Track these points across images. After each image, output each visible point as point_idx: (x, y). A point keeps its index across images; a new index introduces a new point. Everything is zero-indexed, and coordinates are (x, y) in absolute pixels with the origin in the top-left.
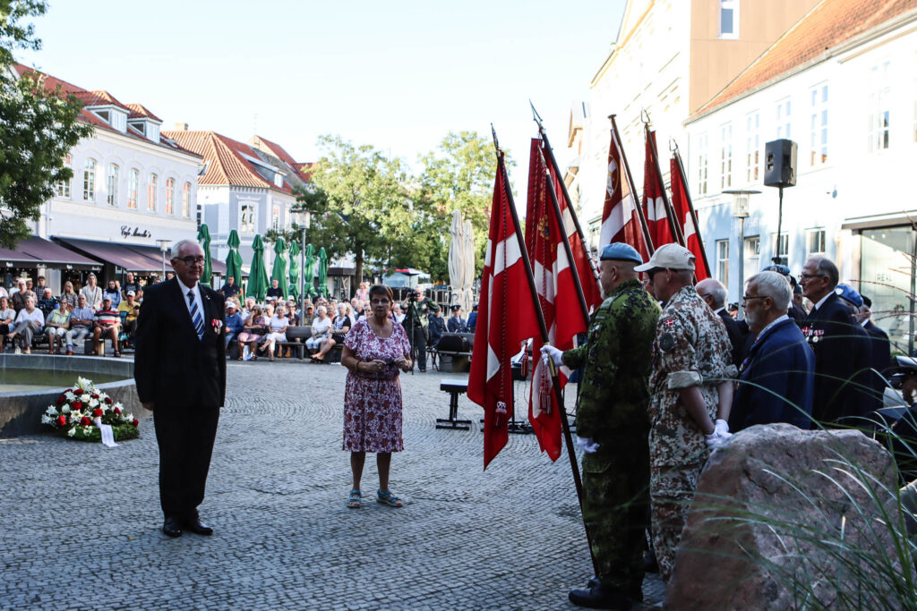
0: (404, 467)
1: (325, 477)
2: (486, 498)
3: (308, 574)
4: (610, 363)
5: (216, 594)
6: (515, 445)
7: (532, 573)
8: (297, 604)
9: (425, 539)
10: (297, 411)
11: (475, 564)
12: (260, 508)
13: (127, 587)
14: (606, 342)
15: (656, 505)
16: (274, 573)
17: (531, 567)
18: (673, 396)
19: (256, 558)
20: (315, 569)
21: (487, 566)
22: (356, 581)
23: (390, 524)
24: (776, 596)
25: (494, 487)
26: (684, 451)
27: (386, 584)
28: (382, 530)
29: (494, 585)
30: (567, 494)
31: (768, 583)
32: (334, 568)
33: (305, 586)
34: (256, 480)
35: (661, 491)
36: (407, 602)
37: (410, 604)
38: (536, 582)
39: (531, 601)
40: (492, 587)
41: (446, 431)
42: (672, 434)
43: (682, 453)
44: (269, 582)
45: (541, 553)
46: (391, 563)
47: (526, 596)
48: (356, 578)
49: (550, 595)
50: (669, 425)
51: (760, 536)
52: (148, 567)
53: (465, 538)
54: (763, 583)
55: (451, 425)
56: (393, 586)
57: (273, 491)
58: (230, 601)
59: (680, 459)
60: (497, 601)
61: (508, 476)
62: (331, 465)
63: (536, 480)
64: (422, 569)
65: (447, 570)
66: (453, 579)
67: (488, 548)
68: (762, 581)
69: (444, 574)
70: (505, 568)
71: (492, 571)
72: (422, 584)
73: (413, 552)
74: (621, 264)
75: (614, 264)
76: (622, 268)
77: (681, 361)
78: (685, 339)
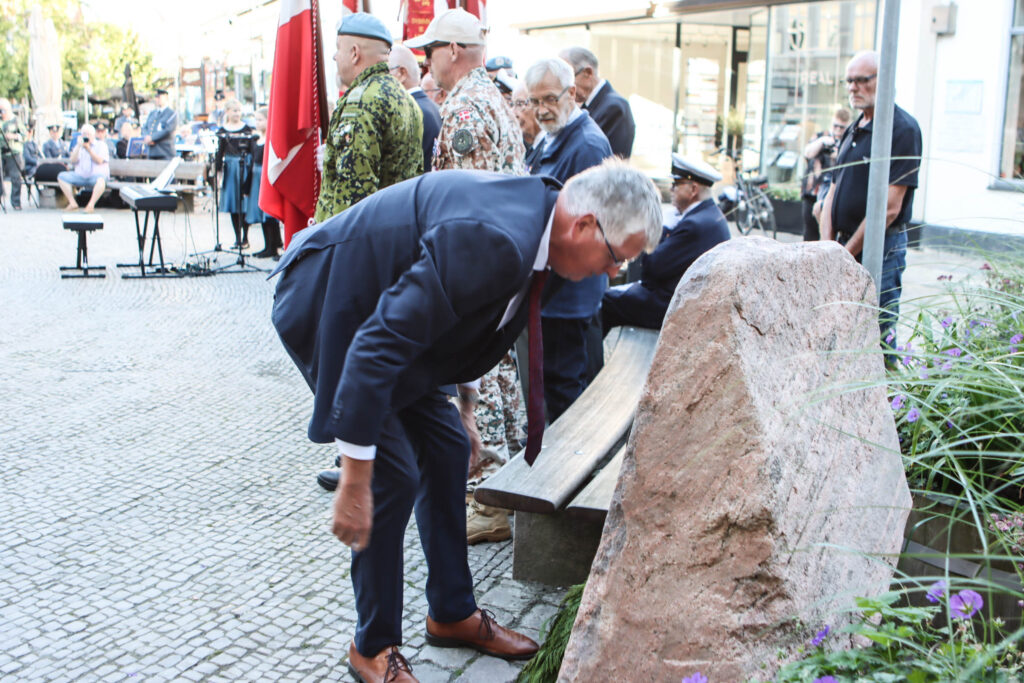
0: (36, 332)
2: (159, 362)
4: (372, 175)
6: (171, 291)
7: (256, 455)
9: (100, 425)
11: (178, 451)
14: (364, 147)
17: (252, 447)
21: (196, 452)
23: (44, 410)
24: (777, 476)
25: (165, 347)
27: (67, 496)
28: (35, 420)
29: (214, 476)
30: (259, 347)
31: (772, 460)
36: (105, 517)
37: (110, 519)
38: (266, 466)
39: (271, 493)
40: (212, 480)
41: (76, 280)
45: (258, 427)
46: (62, 464)
47: (260, 486)
48: (22, 492)
49: (291, 481)
51: (758, 396)
53: (153, 418)
54: (767, 460)
55: (81, 273)
56: (78, 497)
60: (227, 499)
63: (216, 334)
64: (110, 467)
65: (144, 465)
66: (157, 476)
67: (186, 428)
68: (765, 458)
69: (142, 471)
70: (220, 452)
71: (204, 459)
72: (118, 489)
73: (89, 445)
74: (364, 42)
75: (356, 41)
76: (365, 48)
77: (484, 167)
78: (487, 136)
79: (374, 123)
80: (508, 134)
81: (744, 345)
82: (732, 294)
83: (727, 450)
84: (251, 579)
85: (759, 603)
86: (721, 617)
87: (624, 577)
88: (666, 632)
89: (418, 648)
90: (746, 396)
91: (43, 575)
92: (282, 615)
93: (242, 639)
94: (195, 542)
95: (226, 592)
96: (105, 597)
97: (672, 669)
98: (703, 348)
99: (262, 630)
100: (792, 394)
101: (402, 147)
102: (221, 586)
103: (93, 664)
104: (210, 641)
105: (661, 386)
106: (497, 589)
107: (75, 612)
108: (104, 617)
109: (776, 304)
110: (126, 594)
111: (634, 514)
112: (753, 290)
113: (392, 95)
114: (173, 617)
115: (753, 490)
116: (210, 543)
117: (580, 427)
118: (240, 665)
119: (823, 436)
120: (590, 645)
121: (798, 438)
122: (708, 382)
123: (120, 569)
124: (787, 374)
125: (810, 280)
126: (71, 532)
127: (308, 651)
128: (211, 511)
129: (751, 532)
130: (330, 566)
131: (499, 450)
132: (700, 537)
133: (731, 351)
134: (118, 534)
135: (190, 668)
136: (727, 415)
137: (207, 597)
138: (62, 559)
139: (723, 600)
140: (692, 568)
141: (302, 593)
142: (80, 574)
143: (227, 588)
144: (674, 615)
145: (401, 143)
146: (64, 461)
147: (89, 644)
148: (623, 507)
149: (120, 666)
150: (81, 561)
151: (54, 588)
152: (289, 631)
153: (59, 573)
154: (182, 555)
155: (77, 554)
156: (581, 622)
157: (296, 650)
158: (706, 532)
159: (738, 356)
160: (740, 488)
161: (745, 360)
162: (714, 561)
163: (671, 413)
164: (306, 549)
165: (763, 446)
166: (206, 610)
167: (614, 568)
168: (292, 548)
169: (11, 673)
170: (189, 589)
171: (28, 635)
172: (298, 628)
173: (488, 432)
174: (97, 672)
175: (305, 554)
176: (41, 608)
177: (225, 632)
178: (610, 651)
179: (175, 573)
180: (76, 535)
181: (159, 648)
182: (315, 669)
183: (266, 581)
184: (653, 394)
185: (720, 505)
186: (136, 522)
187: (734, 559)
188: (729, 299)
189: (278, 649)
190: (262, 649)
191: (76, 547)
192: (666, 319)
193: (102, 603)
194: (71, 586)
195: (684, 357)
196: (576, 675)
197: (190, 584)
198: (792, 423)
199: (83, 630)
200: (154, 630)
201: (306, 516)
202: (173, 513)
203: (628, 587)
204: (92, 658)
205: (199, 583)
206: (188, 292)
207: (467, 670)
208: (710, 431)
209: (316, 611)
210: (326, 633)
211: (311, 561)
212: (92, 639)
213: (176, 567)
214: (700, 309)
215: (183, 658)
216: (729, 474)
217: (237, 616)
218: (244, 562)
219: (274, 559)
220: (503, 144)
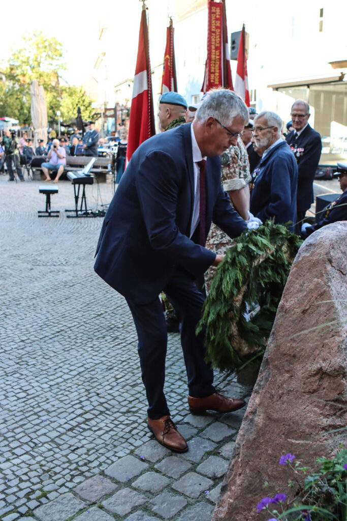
0: (23, 244)
2: (79, 262)
6: (89, 224)
7: (119, 311)
9: (46, 294)
11: (81, 308)
17: (118, 307)
21: (90, 309)
22: (6, 329)
23: (21, 285)
25: (83, 253)
27: (26, 329)
28: (16, 290)
29: (97, 322)
31: (346, 341)
36: (43, 340)
37: (45, 342)
38: (123, 317)
39: (123, 331)
40: (96, 324)
41: (45, 218)
46: (26, 313)
47: (119, 328)
48: (5, 326)
51: (340, 307)
53: (72, 291)
54: (343, 341)
55: (47, 214)
56: (31, 330)
60: (101, 334)
61: (89, 246)
64: (48, 315)
65: (64, 315)
66: (70, 320)
67: (87, 296)
68: (342, 340)
69: (63, 318)
70: (102, 309)
71: (94, 313)
72: (50, 327)
73: (40, 303)
74: (173, 107)
75: (168, 106)
76: (173, 110)
77: (235, 172)
78: (236, 156)
80: (244, 155)
81: (333, 280)
82: (327, 254)
83: (322, 334)
84: (107, 376)
85: (338, 414)
86: (317, 420)
87: (269, 395)
88: (289, 425)
89: (183, 416)
90: (333, 307)
91: (10, 368)
92: (120, 395)
93: (99, 406)
94: (83, 355)
95: (94, 382)
96: (37, 381)
97: (292, 444)
98: (311, 281)
99: (109, 402)
102: (93, 378)
103: (27, 415)
104: (84, 406)
105: (289, 300)
106: (228, 387)
107: (23, 388)
108: (35, 391)
110: (47, 380)
111: (274, 364)
112: (339, 251)
114: (67, 393)
115: (335, 356)
116: (91, 356)
118: (96, 420)
120: (251, 428)
122: (313, 299)
123: (46, 367)
126: (26, 347)
127: (130, 414)
128: (93, 340)
129: (334, 377)
132: (307, 378)
133: (326, 284)
134: (47, 349)
135: (72, 419)
136: (322, 316)
137: (85, 384)
138: (20, 361)
139: (318, 411)
140: (303, 393)
141: (132, 384)
142: (27, 369)
143: (95, 380)
144: (293, 417)
146: (27, 311)
147: (27, 404)
148: (269, 360)
149: (40, 416)
150: (28, 362)
151: (14, 376)
152: (122, 404)
153: (18, 368)
154: (76, 362)
155: (27, 359)
156: (247, 416)
157: (124, 413)
158: (310, 376)
159: (329, 286)
160: (329, 355)
161: (333, 289)
162: (315, 391)
163: (294, 314)
164: (136, 361)
165: (341, 333)
166: (84, 390)
167: (264, 391)
168: (129, 361)
170: (77, 379)
172: (127, 402)
174: (28, 419)
175: (135, 364)
176: (7, 385)
177: (91, 402)
178: (261, 432)
179: (71, 371)
180: (28, 349)
181: (59, 408)
182: (131, 424)
183: (115, 377)
184: (285, 304)
185: (318, 362)
186: (57, 343)
187: (325, 390)
188: (325, 256)
189: (115, 412)
190: (107, 412)
191: (27, 355)
193: (36, 384)
194: (22, 375)
195: (301, 286)
196: (244, 442)
197: (78, 376)
199: (25, 397)
200: (58, 399)
202: (74, 340)
203: (270, 401)
204: (27, 411)
205: (82, 376)
206: (97, 225)
207: (207, 429)
208: (314, 324)
209: (137, 394)
211: (138, 368)
212: (28, 402)
213: (73, 368)
214: (310, 261)
215: (70, 414)
216: (323, 347)
217: (98, 394)
218: (105, 367)
219: (120, 366)
220: (243, 160)
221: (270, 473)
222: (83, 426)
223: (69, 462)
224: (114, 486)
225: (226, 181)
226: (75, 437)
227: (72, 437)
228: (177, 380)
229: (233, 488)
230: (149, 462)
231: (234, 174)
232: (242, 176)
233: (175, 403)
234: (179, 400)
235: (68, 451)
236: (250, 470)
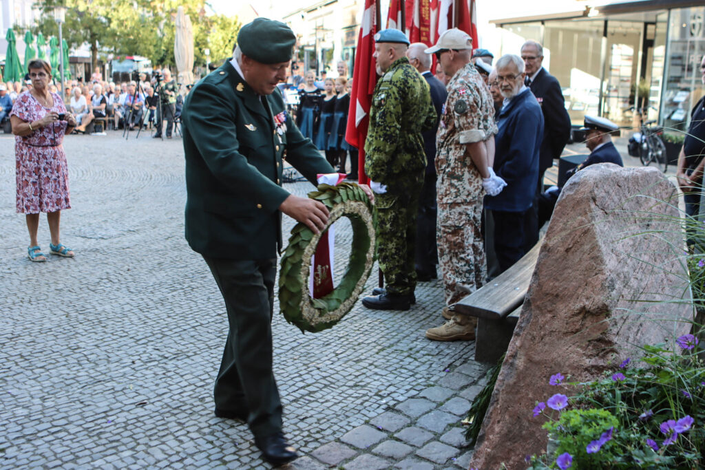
1: (132, 223)
3: (155, 299)
4: (396, 123)
5: (89, 320)
8: (158, 323)
10: (85, 172)
12: (91, 251)
13: (11, 322)
14: (392, 107)
15: (444, 232)
16: (128, 300)
18: (460, 149)
19: (108, 290)
20: (158, 295)
22: (196, 302)
24: (612, 287)
26: (468, 191)
28: (197, 262)
31: (609, 279)
32: (174, 293)
33: (157, 308)
34: (77, 229)
35: (450, 222)
42: (460, 178)
43: (466, 193)
44: (127, 308)
48: (195, 300)
50: (458, 171)
52: (21, 304)
54: (607, 279)
57: (96, 237)
58: (103, 325)
59: (465, 197)
62: (133, 214)
68: (605, 278)
74: (397, 46)
75: (392, 46)
76: (396, 49)
77: (473, 122)
78: (475, 104)
79: (398, 93)
80: (486, 103)
81: (596, 219)
82: (591, 192)
83: (586, 273)
84: (326, 351)
85: (600, 354)
86: (580, 360)
87: (530, 337)
88: (551, 367)
90: (597, 245)
91: (212, 342)
92: (343, 370)
93: (322, 380)
95: (311, 357)
98: (575, 219)
99: (332, 376)
100: (623, 246)
101: (415, 107)
102: (309, 353)
104: (305, 380)
106: (466, 365)
109: (616, 199)
111: (536, 304)
112: (603, 191)
113: (410, 77)
114: (283, 367)
115: (598, 294)
117: (519, 276)
118: (321, 392)
119: (641, 270)
120: (511, 373)
121: (626, 269)
122: (577, 237)
124: (621, 235)
125: (637, 188)
127: (357, 388)
129: (597, 316)
130: (369, 348)
131: (471, 287)
132: (570, 318)
133: (589, 222)
135: (294, 391)
136: (586, 255)
137: (302, 358)
139: (581, 351)
140: (566, 334)
141: (354, 360)
143: (312, 355)
144: (555, 358)
145: (415, 104)
148: (531, 301)
151: (219, 349)
152: (347, 378)
154: (287, 337)
156: (507, 360)
157: (351, 387)
158: (573, 315)
159: (593, 225)
160: (592, 293)
161: (597, 227)
162: (577, 331)
163: (557, 253)
164: (356, 338)
165: (605, 271)
166: (302, 365)
167: (525, 333)
168: (348, 337)
169: (200, 387)
170: (292, 354)
171: (207, 370)
172: (352, 377)
173: (465, 276)
175: (356, 340)
176: (213, 357)
177: (312, 376)
178: (521, 376)
179: (283, 345)
182: (362, 397)
183: (334, 352)
185: (581, 301)
187: (588, 330)
188: (589, 195)
189: (342, 386)
190: (332, 386)
192: (556, 204)
195: (565, 224)
196: (503, 388)
197: (291, 351)
198: (622, 261)
201: (355, 321)
203: (532, 342)
205: (297, 351)
207: (446, 403)
208: (577, 263)
209: (362, 369)
210: (368, 380)
211: (359, 344)
213: (284, 343)
214: (574, 199)
215: (290, 386)
216: (586, 285)
217: (318, 369)
218: (321, 342)
219: (338, 342)
220: (484, 108)
221: (530, 418)
222: (307, 397)
223: (299, 429)
224: (354, 452)
225: (462, 132)
226: (301, 408)
227: (298, 408)
228: (406, 357)
229: (491, 437)
230: (386, 431)
231: (471, 124)
232: (481, 126)
233: (407, 378)
234: (411, 376)
235: (297, 420)
236: (510, 416)
